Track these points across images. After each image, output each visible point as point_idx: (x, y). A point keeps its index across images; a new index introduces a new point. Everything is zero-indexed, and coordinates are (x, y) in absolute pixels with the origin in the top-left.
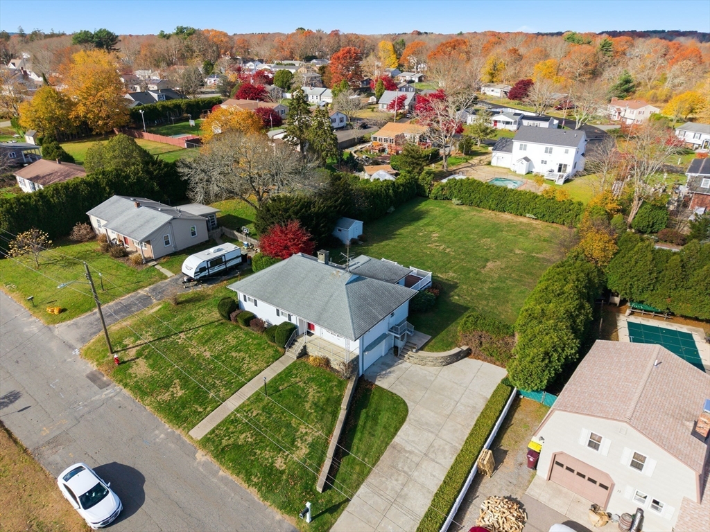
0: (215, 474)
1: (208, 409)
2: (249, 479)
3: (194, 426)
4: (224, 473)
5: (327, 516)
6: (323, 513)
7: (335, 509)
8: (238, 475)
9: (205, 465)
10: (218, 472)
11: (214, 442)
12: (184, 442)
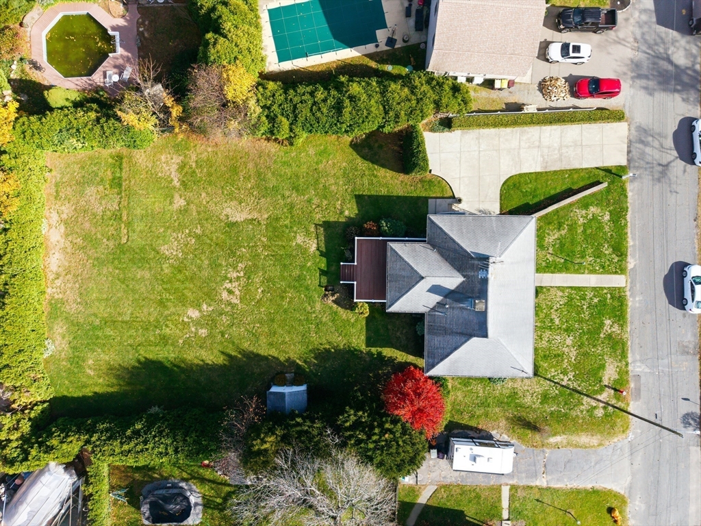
0: (634, 246)
1: (605, 291)
2: (625, 225)
3: (619, 288)
4: (630, 242)
5: (613, 171)
6: (614, 174)
7: (608, 171)
8: (627, 233)
9: (633, 257)
10: (633, 246)
11: (620, 266)
12: (631, 283)
